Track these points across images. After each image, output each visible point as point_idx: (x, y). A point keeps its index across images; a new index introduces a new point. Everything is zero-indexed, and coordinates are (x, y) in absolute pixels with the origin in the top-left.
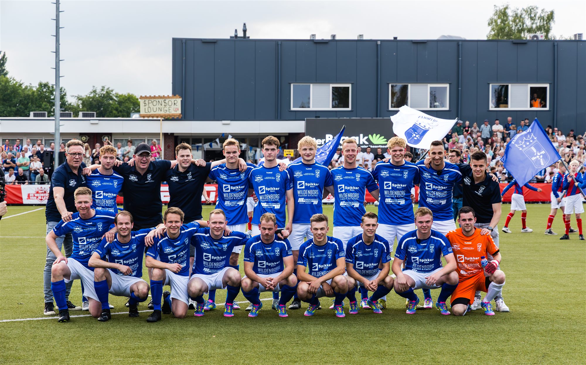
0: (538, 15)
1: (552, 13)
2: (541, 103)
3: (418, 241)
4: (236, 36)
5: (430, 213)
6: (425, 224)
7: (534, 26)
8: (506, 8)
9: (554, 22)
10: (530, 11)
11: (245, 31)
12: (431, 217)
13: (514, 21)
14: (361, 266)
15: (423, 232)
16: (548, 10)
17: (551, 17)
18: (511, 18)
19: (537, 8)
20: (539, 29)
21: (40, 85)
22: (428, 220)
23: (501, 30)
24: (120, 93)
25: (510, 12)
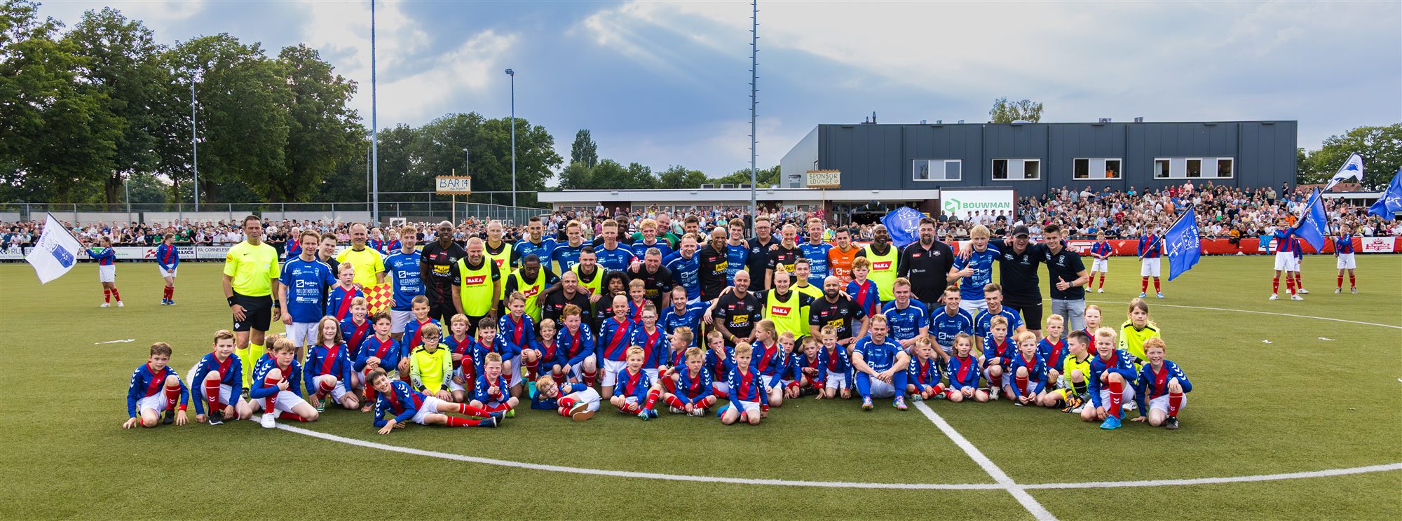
0: (1029, 107)
1: (1041, 105)
2: (1114, 174)
3: (898, 311)
4: (867, 122)
5: (908, 284)
6: (902, 294)
7: (1027, 116)
8: (1005, 101)
9: (1043, 112)
10: (1024, 103)
11: (874, 118)
12: (909, 288)
13: (1010, 112)
14: (943, 337)
15: (901, 301)
16: (1038, 103)
17: (1040, 108)
18: (1008, 109)
19: (1030, 102)
20: (1031, 117)
21: (632, 164)
22: (906, 290)
23: (1000, 118)
24: (691, 171)
25: (1007, 105)
